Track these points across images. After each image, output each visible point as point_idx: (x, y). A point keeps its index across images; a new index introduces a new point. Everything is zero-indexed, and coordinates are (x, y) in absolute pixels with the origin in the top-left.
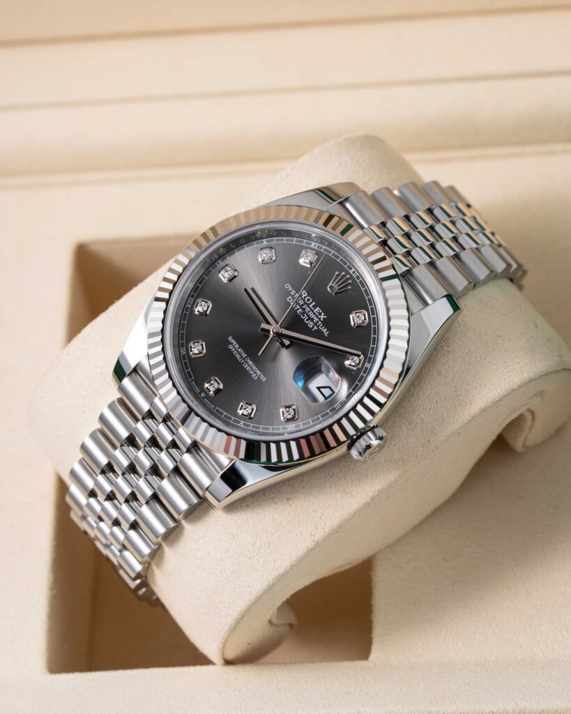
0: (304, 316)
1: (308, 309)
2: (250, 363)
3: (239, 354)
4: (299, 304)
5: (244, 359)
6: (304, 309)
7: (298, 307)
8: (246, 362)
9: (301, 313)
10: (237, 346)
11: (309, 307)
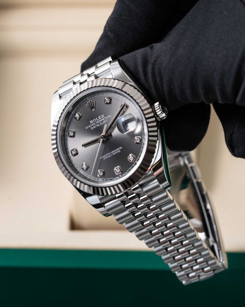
0: (100, 124)
1: (98, 122)
2: (113, 152)
3: (108, 156)
4: (95, 125)
5: (111, 154)
6: (98, 123)
7: (96, 125)
8: (112, 154)
9: (99, 125)
10: (105, 156)
11: (97, 121)
